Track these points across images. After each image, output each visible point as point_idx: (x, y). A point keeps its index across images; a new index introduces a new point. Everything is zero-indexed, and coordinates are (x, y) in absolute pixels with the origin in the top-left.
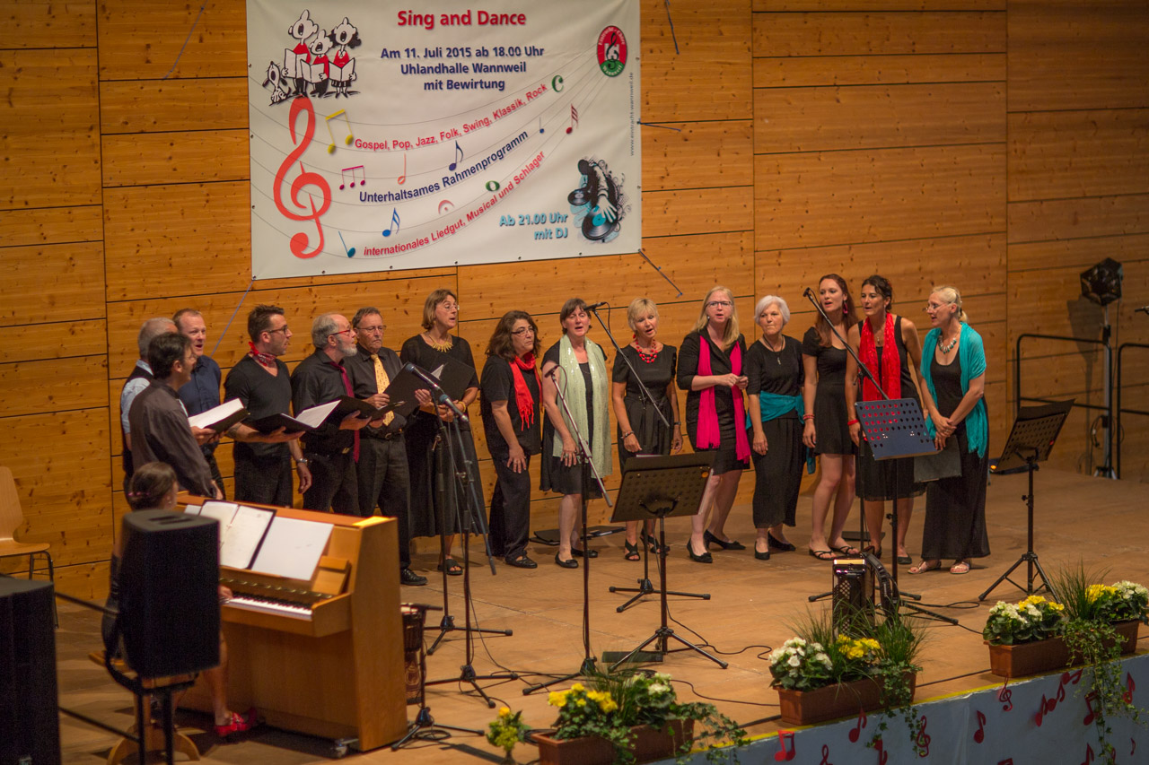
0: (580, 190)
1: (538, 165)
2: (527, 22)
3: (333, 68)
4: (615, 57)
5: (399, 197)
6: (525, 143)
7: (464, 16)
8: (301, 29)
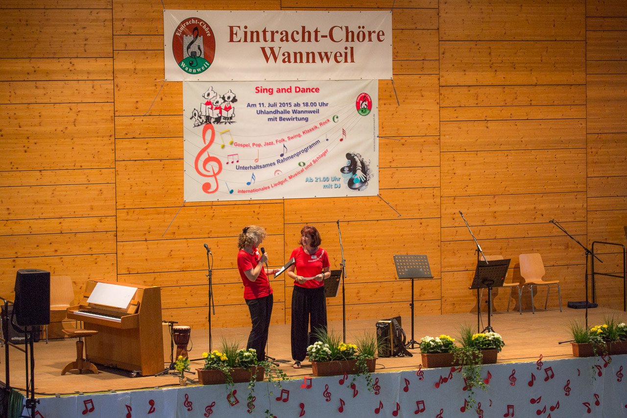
0: (347, 167)
1: (325, 155)
2: (320, 91)
3: (223, 111)
4: (366, 107)
5: (255, 168)
6: (318, 145)
7: (288, 89)
8: (208, 95)
